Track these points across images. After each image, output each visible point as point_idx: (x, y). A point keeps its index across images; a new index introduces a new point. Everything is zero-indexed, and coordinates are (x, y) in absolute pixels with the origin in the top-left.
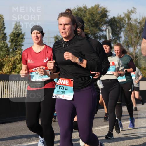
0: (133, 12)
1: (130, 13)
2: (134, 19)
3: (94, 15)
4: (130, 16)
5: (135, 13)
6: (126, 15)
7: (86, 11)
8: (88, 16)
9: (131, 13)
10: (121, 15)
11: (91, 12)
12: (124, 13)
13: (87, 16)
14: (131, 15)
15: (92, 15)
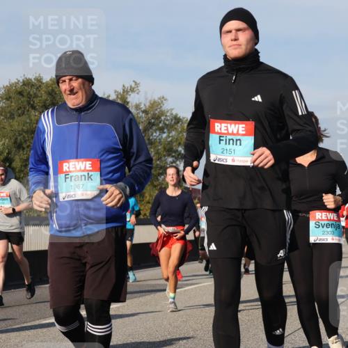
0: (132, 90)
1: (127, 92)
2: (134, 104)
3: (56, 94)
4: (127, 98)
5: (138, 93)
6: (119, 96)
7: (40, 86)
8: (44, 97)
9: (130, 93)
10: (109, 96)
11: (51, 88)
12: (116, 92)
13: (41, 97)
14: (128, 96)
15: (53, 94)
